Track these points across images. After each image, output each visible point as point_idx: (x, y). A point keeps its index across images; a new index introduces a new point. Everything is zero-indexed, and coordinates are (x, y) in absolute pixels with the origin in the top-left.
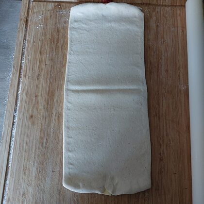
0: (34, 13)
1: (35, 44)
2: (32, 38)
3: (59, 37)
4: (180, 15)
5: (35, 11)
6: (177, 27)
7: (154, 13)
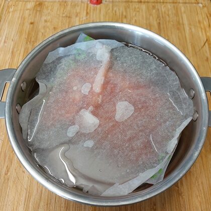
0: (9, 12)
1: (6, 44)
2: (4, 38)
3: (37, 37)
4: (185, 12)
5: (11, 10)
6: (183, 24)
7: (154, 11)
